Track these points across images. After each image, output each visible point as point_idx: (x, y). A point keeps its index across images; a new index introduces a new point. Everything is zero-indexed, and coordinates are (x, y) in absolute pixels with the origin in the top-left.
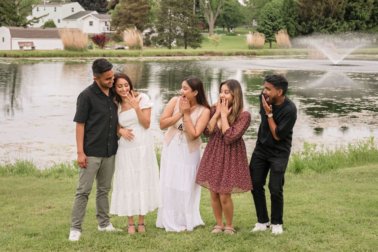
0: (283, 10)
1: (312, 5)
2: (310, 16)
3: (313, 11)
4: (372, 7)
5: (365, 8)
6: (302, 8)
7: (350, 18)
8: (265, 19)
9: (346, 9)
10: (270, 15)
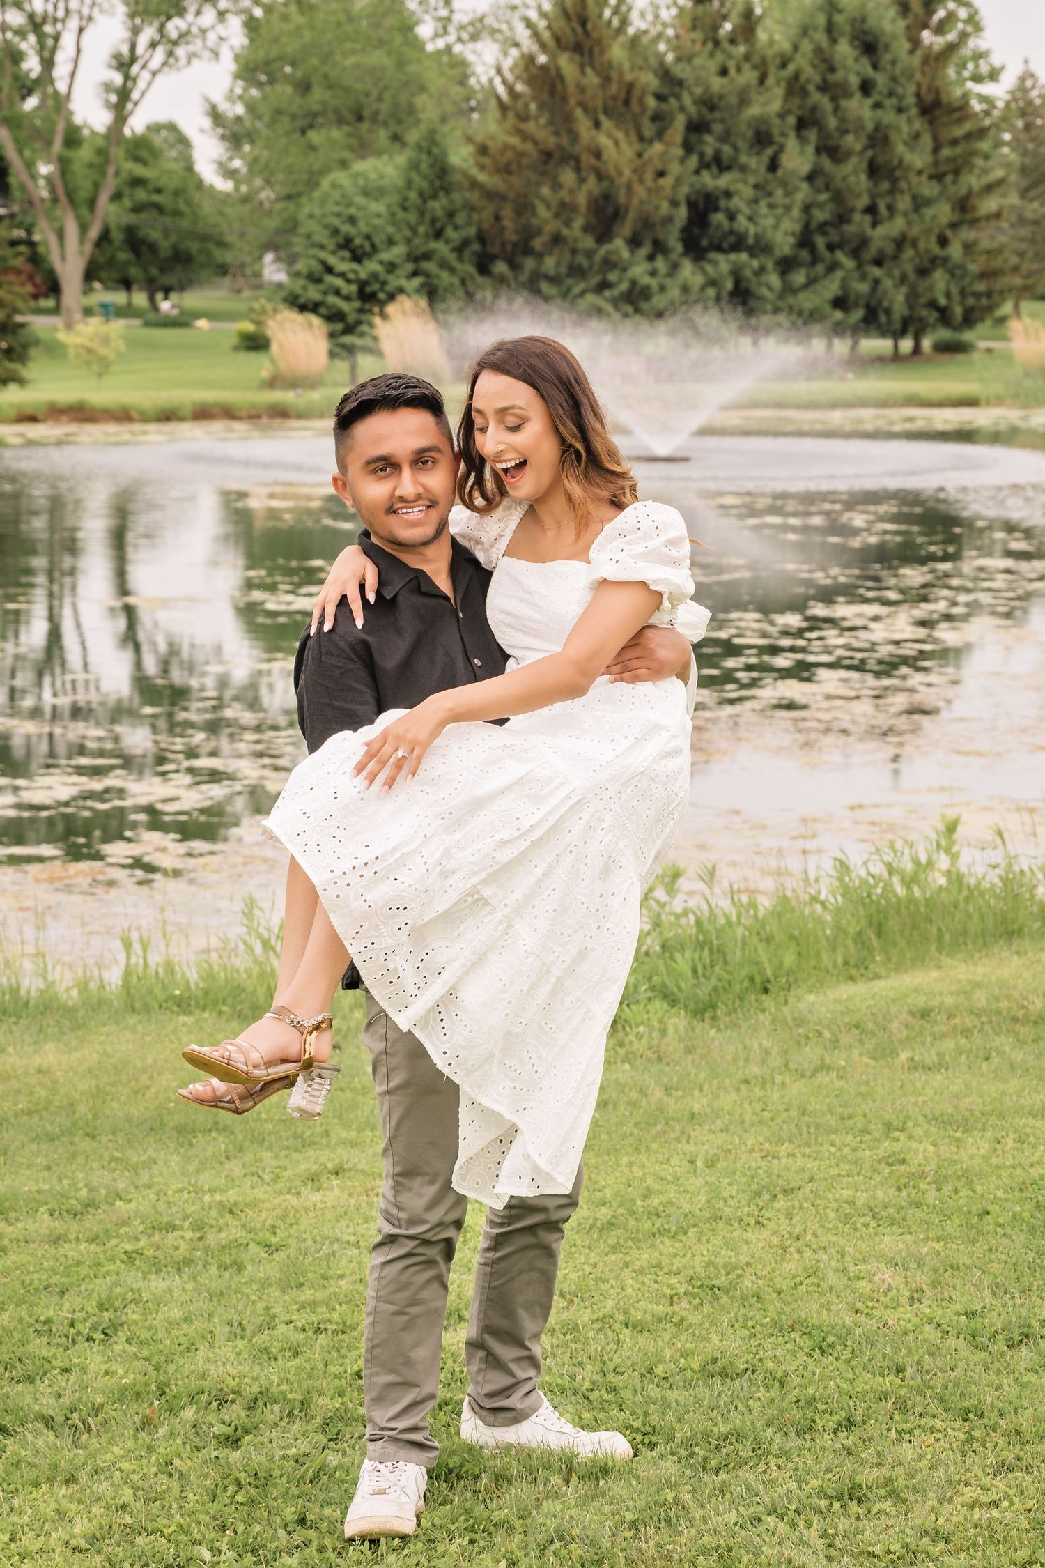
0: (405, 209)
1: (538, 184)
2: (528, 234)
3: (542, 212)
4: (803, 192)
5: (769, 200)
6: (490, 195)
7: (704, 242)
8: (322, 247)
9: (691, 204)
10: (346, 228)
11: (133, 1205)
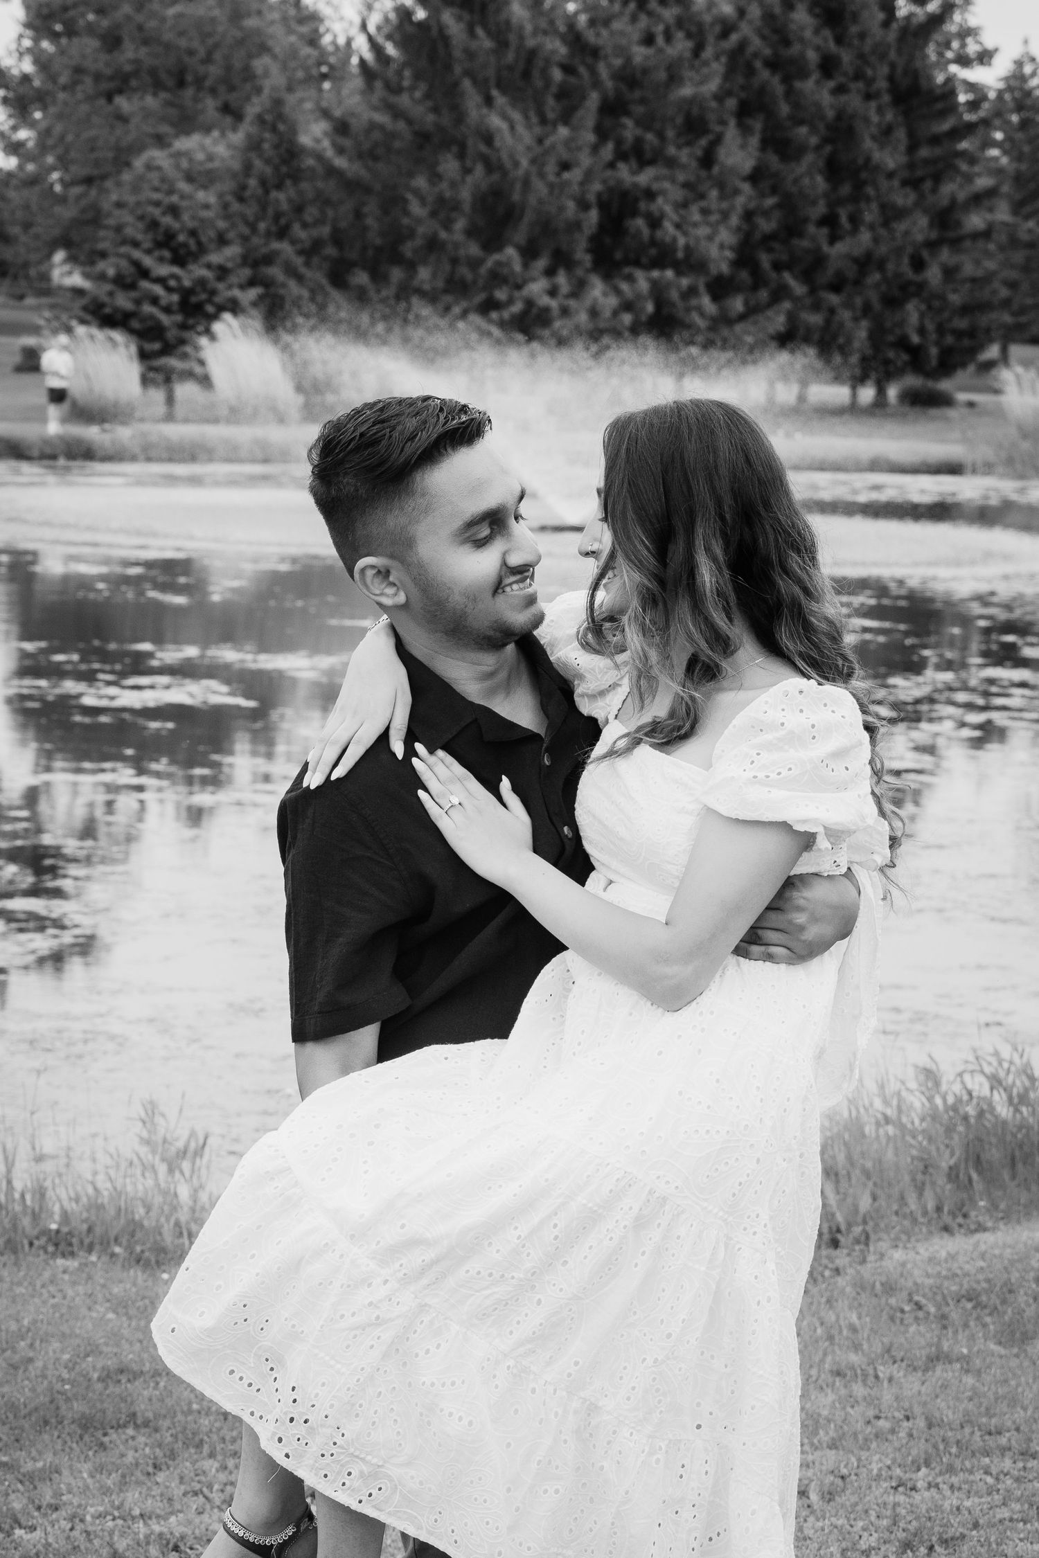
0: (241, 199)
1: (411, 175)
2: (396, 236)
3: (416, 209)
4: (745, 195)
5: (703, 204)
6: (352, 186)
7: (618, 255)
8: (136, 244)
9: (603, 205)
10: (167, 220)
11: (38, 1534)
